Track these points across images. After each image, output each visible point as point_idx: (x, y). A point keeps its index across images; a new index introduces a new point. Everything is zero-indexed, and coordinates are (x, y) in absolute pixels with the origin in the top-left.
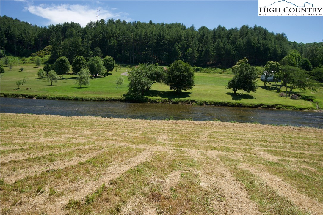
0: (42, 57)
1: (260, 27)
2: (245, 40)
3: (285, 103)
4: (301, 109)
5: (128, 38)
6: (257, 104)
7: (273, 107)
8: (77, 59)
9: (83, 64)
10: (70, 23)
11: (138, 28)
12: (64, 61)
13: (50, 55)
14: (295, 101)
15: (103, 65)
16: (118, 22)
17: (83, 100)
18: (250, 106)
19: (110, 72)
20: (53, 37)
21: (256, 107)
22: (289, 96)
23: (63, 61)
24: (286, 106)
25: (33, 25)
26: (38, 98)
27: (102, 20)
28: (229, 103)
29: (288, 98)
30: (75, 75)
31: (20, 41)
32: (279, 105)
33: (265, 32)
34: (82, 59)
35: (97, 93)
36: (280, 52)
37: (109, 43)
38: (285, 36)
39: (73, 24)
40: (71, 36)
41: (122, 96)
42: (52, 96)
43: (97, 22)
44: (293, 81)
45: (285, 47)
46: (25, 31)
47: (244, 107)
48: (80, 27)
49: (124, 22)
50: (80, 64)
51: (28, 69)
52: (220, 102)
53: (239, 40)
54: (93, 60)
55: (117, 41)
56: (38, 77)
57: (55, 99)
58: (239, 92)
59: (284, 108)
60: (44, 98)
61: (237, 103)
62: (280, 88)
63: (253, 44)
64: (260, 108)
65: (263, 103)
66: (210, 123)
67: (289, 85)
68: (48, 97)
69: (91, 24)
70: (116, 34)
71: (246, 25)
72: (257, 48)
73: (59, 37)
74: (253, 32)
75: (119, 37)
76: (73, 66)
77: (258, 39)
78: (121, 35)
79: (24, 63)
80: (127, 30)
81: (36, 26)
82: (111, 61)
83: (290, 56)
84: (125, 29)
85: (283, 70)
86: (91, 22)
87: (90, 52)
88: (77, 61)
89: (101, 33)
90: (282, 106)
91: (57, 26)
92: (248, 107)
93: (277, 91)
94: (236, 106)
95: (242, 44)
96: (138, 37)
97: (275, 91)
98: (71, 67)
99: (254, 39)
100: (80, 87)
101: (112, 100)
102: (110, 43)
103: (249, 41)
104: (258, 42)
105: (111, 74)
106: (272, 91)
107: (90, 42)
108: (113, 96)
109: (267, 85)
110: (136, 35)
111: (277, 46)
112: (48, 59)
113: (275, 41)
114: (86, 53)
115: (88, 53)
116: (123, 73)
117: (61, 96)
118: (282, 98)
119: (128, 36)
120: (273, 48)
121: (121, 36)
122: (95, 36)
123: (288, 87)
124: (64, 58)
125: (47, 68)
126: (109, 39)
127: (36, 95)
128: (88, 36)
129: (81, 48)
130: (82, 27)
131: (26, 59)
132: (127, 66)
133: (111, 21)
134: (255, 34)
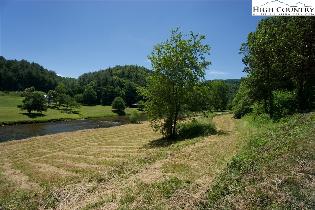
1: (37, 64)
2: (26, 71)
3: (66, 117)
4: (74, 119)
6: (49, 120)
7: (60, 120)
14: (70, 115)
18: (45, 121)
21: (49, 121)
22: (66, 112)
24: (67, 119)
28: (28, 121)
29: (66, 113)
32: (63, 118)
33: (42, 68)
36: (53, 83)
38: (55, 73)
44: (67, 103)
45: (57, 80)
47: (41, 122)
52: (19, 122)
53: (20, 71)
58: (33, 112)
59: (66, 120)
61: (34, 120)
62: (59, 107)
63: (33, 75)
64: (52, 122)
65: (54, 118)
66: (35, 138)
67: (63, 105)
71: (25, 60)
72: (37, 78)
74: (33, 67)
77: (37, 73)
83: (60, 86)
85: (60, 96)
90: (65, 119)
92: (44, 122)
93: (57, 109)
94: (34, 123)
95: (24, 75)
97: (56, 109)
99: (34, 72)
103: (30, 73)
104: (38, 75)
106: (54, 109)
109: (50, 105)
111: (51, 79)
113: (49, 75)
118: (63, 113)
120: (49, 80)
123: (64, 106)
134: (34, 68)
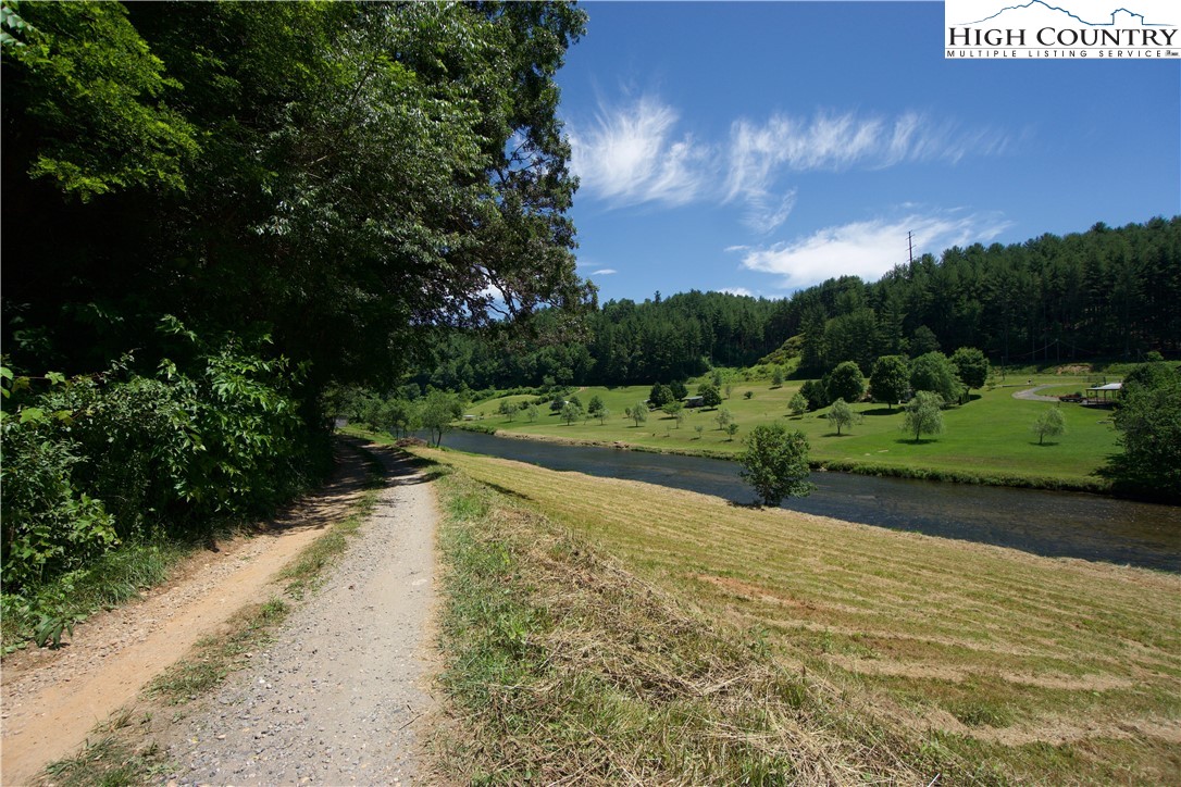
0: (782, 364)
5: (1020, 288)
8: (882, 364)
9: (899, 375)
10: (837, 278)
11: (1053, 256)
12: (852, 372)
13: (799, 359)
15: (956, 374)
16: (975, 250)
17: (955, 480)
19: (972, 392)
20: (809, 317)
23: (849, 373)
25: (757, 299)
26: (832, 469)
27: (924, 256)
30: (874, 402)
31: (738, 337)
34: (896, 363)
35: (995, 461)
37: (954, 311)
39: (844, 280)
40: (849, 309)
41: (1093, 475)
42: (866, 467)
43: (913, 264)
46: (746, 313)
48: (861, 283)
49: (996, 248)
50: (892, 376)
51: (760, 393)
54: (924, 363)
55: (982, 302)
56: (790, 411)
57: (874, 474)
60: (846, 469)
68: (856, 469)
69: (895, 272)
70: (977, 285)
73: (821, 316)
75: (988, 290)
76: (871, 382)
78: (994, 285)
79: (747, 380)
80: (1015, 267)
81: (762, 299)
82: (977, 360)
84: (1006, 266)
86: (896, 267)
87: (902, 341)
88: (885, 371)
89: (930, 289)
91: (810, 290)
96: (1062, 282)
98: (866, 384)
100: (914, 438)
101: (1059, 487)
102: (959, 311)
105: (978, 397)
107: (902, 317)
108: (1062, 476)
110: (1055, 276)
112: (795, 369)
114: (890, 345)
115: (896, 344)
116: (1020, 391)
117: (888, 468)
119: (1021, 283)
121: (993, 288)
122: (912, 300)
124: (851, 364)
125: (809, 391)
126: (955, 300)
127: (825, 462)
128: (894, 302)
129: (877, 333)
130: (865, 283)
131: (749, 370)
132: (1025, 370)
133: (952, 255)
